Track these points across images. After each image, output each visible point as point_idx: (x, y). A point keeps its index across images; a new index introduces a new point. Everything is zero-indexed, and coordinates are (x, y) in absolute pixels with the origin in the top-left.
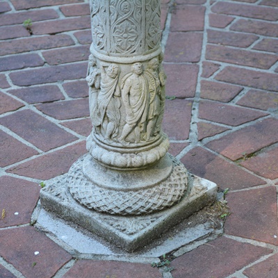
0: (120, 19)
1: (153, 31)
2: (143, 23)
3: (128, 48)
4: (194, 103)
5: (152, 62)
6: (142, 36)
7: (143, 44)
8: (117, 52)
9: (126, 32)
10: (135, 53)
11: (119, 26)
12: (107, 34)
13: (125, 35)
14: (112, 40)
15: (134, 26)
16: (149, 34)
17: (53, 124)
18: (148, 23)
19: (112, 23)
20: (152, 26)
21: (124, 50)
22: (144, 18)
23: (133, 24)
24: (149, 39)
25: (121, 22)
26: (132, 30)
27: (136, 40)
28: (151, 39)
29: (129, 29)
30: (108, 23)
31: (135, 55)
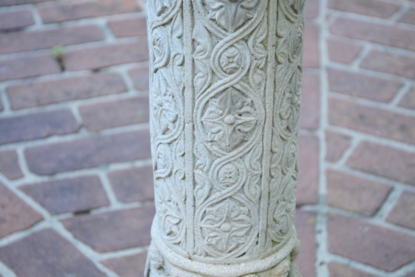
0: (216, 196)
1: (283, 212)
2: (264, 202)
3: (230, 248)
4: (319, 218)
5: (279, 270)
6: (261, 226)
7: (261, 240)
8: (207, 255)
9: (228, 219)
10: (244, 257)
11: (214, 209)
12: (188, 221)
13: (226, 226)
14: (198, 233)
15: (245, 209)
16: (274, 220)
17: (89, 263)
18: (273, 200)
19: (198, 203)
20: (282, 203)
21: (222, 252)
22: (265, 193)
23: (242, 204)
24: (273, 228)
25: (217, 203)
26: (241, 217)
27: (247, 234)
28: (279, 227)
29: (233, 215)
30: (190, 201)
31: (245, 261)
